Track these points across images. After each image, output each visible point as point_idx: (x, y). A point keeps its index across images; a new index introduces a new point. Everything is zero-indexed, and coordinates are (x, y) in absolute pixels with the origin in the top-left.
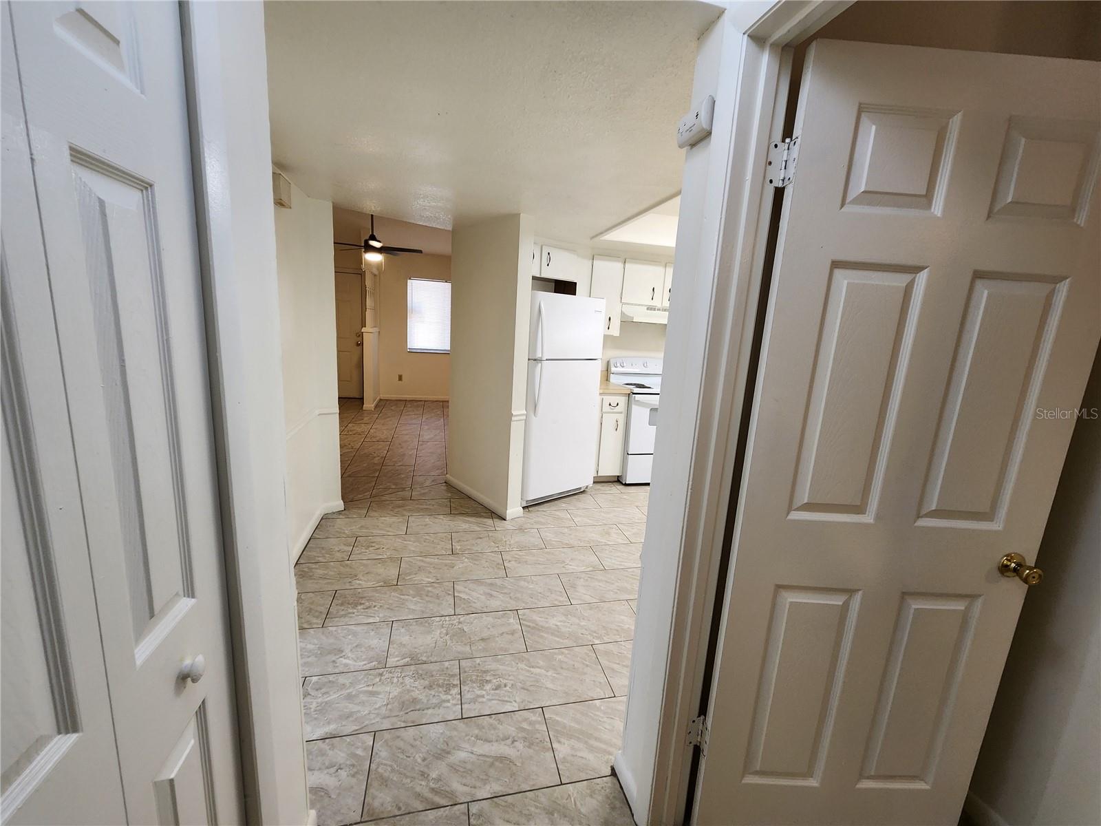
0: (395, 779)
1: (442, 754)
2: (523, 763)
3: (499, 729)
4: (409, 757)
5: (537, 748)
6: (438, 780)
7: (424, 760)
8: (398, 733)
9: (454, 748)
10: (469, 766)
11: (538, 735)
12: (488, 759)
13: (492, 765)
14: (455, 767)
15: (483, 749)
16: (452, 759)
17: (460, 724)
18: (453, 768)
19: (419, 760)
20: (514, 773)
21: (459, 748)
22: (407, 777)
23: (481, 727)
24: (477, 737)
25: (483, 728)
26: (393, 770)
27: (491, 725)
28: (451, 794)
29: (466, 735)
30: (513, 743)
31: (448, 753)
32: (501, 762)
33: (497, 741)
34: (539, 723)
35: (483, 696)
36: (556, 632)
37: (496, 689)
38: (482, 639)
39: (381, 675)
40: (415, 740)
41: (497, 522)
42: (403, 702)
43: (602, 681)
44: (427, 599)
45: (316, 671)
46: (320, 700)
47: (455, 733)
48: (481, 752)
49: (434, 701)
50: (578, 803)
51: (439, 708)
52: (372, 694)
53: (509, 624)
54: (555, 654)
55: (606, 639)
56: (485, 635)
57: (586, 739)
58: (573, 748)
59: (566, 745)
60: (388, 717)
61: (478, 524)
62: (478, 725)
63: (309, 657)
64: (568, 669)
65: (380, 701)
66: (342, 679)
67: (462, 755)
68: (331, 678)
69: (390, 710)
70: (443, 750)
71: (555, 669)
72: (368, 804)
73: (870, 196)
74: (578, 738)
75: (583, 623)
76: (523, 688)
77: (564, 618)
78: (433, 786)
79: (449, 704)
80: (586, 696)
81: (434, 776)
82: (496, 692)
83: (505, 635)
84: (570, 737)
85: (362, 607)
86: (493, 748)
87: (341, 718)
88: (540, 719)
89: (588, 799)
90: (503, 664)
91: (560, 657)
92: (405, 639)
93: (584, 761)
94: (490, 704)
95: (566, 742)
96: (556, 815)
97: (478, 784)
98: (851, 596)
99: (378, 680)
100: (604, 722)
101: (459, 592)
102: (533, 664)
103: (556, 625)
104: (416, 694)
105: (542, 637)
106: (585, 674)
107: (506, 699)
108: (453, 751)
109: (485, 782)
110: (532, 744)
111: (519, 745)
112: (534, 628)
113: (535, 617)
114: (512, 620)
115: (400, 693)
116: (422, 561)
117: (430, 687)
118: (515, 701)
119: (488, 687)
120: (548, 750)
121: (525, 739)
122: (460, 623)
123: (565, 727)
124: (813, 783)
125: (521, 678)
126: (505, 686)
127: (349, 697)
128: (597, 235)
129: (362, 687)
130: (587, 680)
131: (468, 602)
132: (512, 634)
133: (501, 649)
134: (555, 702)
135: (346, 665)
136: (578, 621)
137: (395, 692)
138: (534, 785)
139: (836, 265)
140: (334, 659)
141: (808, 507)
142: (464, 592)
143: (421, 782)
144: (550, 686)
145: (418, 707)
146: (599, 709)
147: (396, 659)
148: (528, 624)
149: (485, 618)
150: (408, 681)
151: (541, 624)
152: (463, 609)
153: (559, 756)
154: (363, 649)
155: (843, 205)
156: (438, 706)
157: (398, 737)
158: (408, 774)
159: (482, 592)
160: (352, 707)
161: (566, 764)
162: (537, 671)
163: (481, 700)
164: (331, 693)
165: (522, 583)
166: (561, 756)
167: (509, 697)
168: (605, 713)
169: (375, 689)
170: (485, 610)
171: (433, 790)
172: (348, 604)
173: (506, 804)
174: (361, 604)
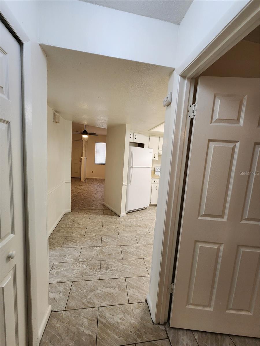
0: (77, 297)
1: (92, 291)
2: (117, 296)
3: (111, 284)
4: (82, 291)
5: (122, 291)
6: (90, 299)
7: (86, 292)
8: (80, 283)
9: (96, 289)
10: (100, 295)
11: (123, 287)
12: (106, 293)
13: (107, 295)
14: (96, 295)
15: (105, 290)
16: (95, 292)
17: (99, 281)
18: (95, 295)
19: (85, 292)
20: (114, 299)
21: (97, 289)
22: (80, 297)
23: (105, 283)
24: (103, 286)
25: (106, 283)
26: (77, 295)
27: (109, 282)
28: (93, 304)
29: (101, 285)
30: (115, 288)
31: (94, 290)
32: (110, 295)
33: (110, 288)
34: (124, 283)
35: (107, 273)
36: (132, 253)
37: (111, 271)
38: (109, 255)
39: (76, 264)
40: (84, 285)
41: (118, 217)
42: (82, 273)
43: (145, 270)
44: (93, 241)
45: (57, 261)
46: (57, 271)
47: (97, 284)
48: (104, 291)
49: (92, 273)
50: (133, 310)
51: (93, 276)
52: (73, 270)
53: (118, 250)
54: (131, 260)
55: (148, 257)
56: (109, 253)
57: (138, 289)
58: (134, 292)
59: (132, 291)
60: (77, 277)
61: (111, 218)
62: (104, 282)
63: (56, 257)
64: (135, 266)
65: (75, 272)
66: (64, 265)
67: (98, 291)
68: (61, 264)
69: (78, 275)
70: (92, 289)
71: (130, 266)
72: (68, 305)
73: (219, 120)
74: (136, 289)
75: (141, 251)
76: (120, 271)
77: (135, 249)
78: (88, 300)
79: (96, 275)
80: (140, 275)
81: (89, 298)
82: (112, 272)
83: (116, 254)
84: (133, 288)
85: (73, 242)
86: (108, 290)
87: (63, 276)
88: (124, 282)
89: (137, 309)
90: (114, 263)
91: (133, 262)
92: (85, 253)
93: (137, 296)
94: (109, 275)
95: (132, 290)
96: (126, 314)
97: (102, 301)
98: (220, 245)
99: (75, 265)
100: (145, 284)
101: (103, 239)
102: (124, 264)
103: (133, 251)
104: (86, 271)
105: (127, 255)
106: (140, 268)
107: (114, 274)
108: (96, 290)
109: (104, 301)
110: (121, 290)
111: (117, 289)
112: (125, 252)
113: (126, 248)
114: (119, 249)
115: (81, 270)
116: (93, 229)
117: (91, 269)
118: (117, 275)
119: (109, 270)
120: (125, 292)
121: (119, 288)
122: (102, 249)
123: (132, 285)
124: (211, 309)
125: (120, 268)
126: (114, 270)
127: (66, 270)
128: (150, 130)
129: (70, 267)
130: (141, 270)
131: (106, 242)
132: (118, 253)
133: (114, 258)
134: (129, 276)
135: (66, 260)
136: (139, 250)
137: (80, 269)
138: (120, 303)
139: (210, 140)
140: (63, 258)
141: (205, 215)
142: (105, 239)
143: (84, 299)
144: (129, 271)
145: (86, 275)
146: (143, 280)
147: (82, 259)
148: (124, 250)
149: (110, 248)
150: (84, 266)
151: (128, 251)
152: (104, 244)
153: (129, 294)
154: (72, 255)
155: (211, 123)
156: (93, 275)
157: (79, 284)
158: (81, 296)
159: (110, 239)
160: (67, 274)
161: (131, 297)
162: (125, 266)
163: (106, 274)
164: (61, 268)
165: (123, 237)
166: (130, 294)
167: (115, 273)
168: (145, 281)
169: (74, 268)
170: (111, 245)
171: (88, 302)
172: (69, 241)
173: (110, 309)
174: (73, 241)
